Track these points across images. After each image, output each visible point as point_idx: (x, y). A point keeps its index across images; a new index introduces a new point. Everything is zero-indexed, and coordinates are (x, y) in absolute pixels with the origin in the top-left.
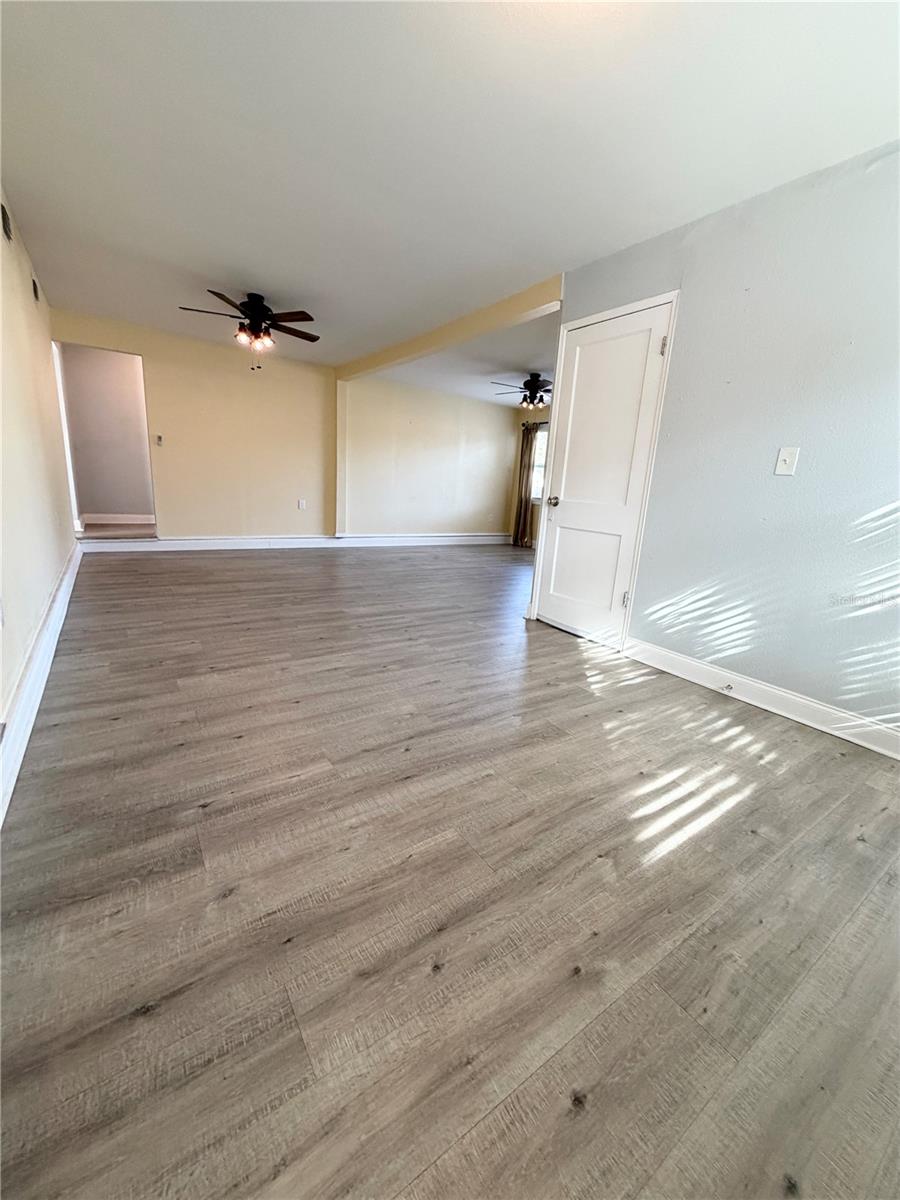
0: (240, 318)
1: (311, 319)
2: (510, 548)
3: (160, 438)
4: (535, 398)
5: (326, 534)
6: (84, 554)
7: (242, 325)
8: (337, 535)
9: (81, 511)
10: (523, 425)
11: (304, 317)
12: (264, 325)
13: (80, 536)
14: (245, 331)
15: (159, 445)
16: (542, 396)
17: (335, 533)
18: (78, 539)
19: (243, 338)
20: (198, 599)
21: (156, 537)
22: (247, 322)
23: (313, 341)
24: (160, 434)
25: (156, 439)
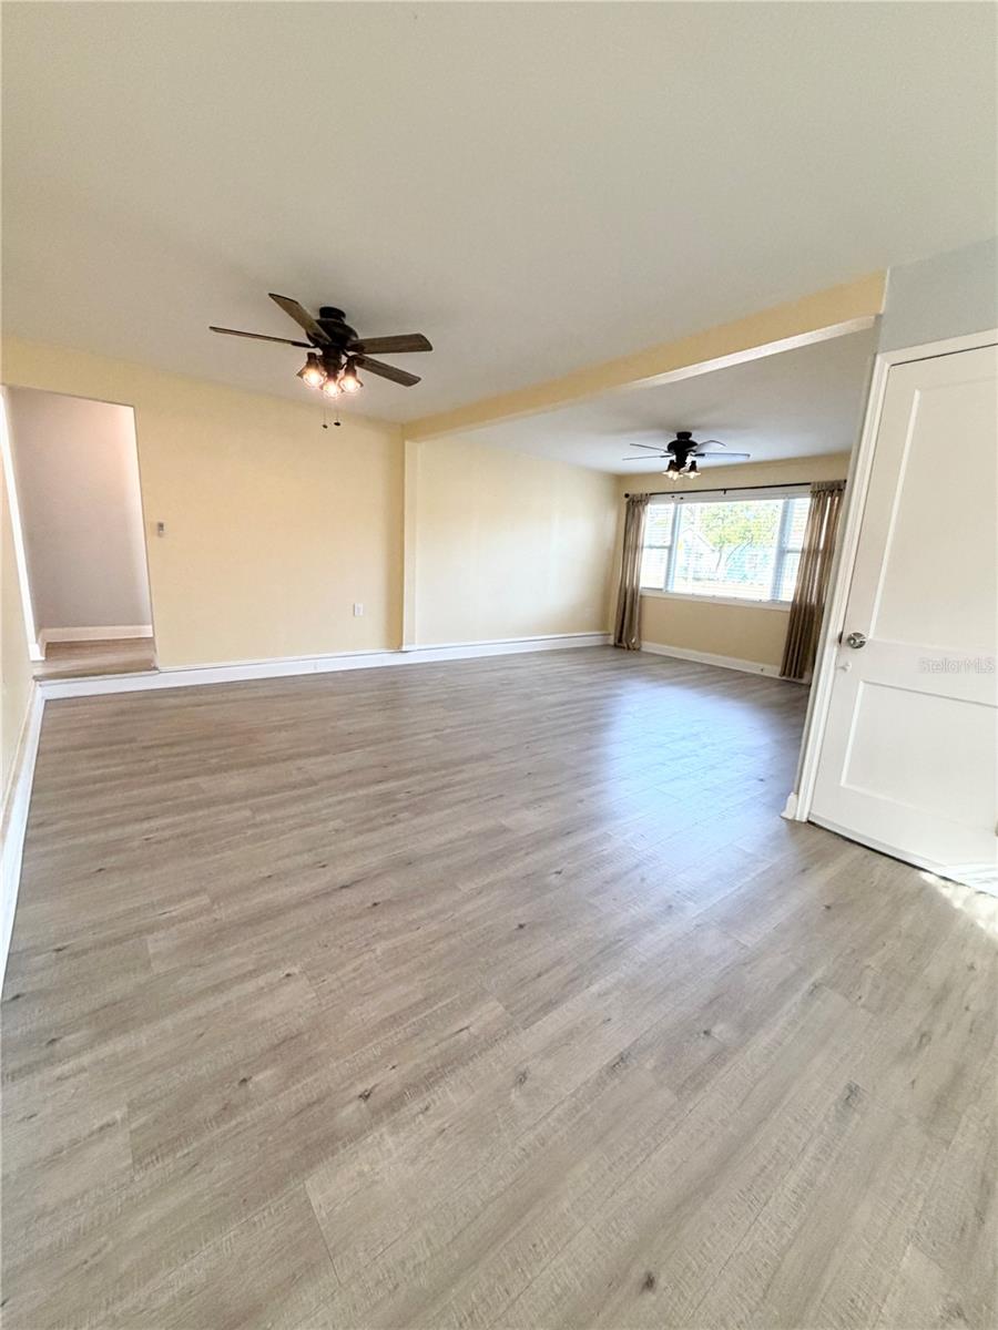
0: (308, 346)
1: (427, 347)
2: (610, 652)
3: (161, 526)
4: (684, 464)
5: (389, 648)
6: (47, 701)
7: (311, 356)
8: (404, 649)
9: (41, 625)
10: (627, 496)
11: (419, 344)
12: (344, 360)
13: (39, 671)
14: (317, 367)
15: (160, 535)
16: (694, 463)
17: (401, 644)
18: (36, 678)
19: (314, 377)
20: (257, 810)
21: (155, 668)
22: (318, 352)
23: (410, 384)
24: (161, 521)
25: (156, 527)
